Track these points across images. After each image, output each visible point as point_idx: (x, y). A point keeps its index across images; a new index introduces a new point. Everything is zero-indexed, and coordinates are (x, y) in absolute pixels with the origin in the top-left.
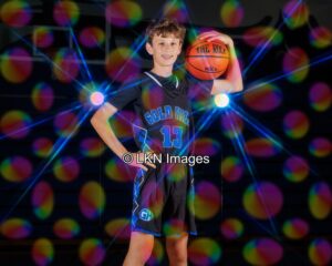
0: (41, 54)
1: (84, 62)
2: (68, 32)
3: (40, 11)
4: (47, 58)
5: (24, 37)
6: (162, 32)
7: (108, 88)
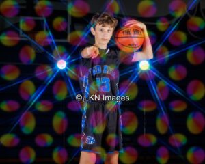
0: (25, 36)
1: (53, 41)
2: (43, 21)
3: (24, 7)
4: (29, 38)
5: (14, 24)
6: (102, 23)
7: (69, 57)
